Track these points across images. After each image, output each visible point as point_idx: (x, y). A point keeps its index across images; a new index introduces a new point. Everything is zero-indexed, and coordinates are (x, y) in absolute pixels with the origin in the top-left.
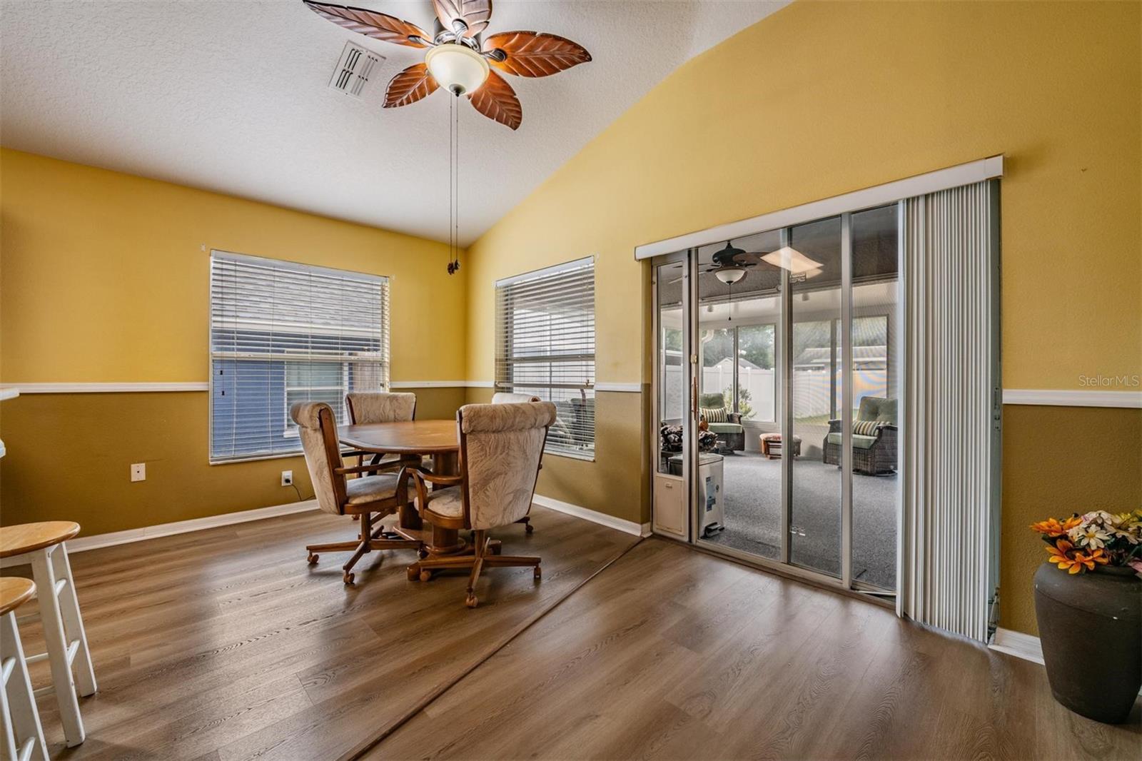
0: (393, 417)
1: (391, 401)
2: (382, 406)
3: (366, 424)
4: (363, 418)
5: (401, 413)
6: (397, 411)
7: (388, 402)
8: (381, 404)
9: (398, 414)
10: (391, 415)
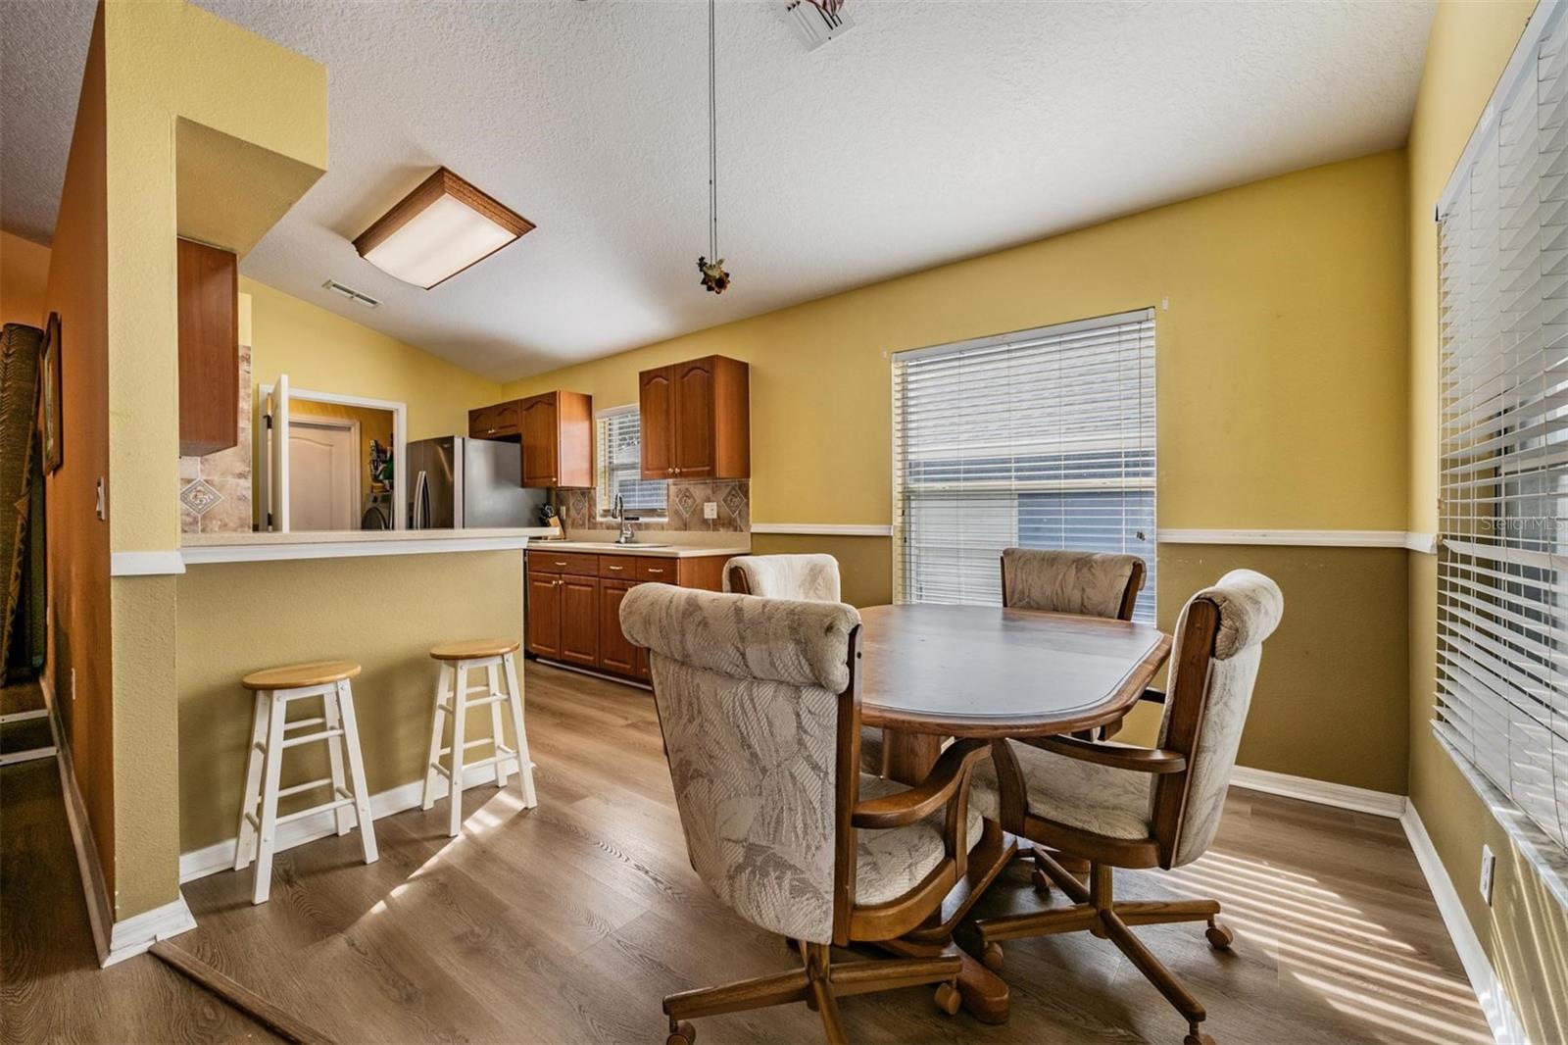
0: (1079, 601)
1: (1078, 570)
2: (1060, 577)
3: (1024, 608)
4: (1016, 596)
5: (1094, 596)
6: (1087, 590)
7: (1073, 571)
8: (1058, 575)
9: (1088, 598)
10: (1076, 597)
